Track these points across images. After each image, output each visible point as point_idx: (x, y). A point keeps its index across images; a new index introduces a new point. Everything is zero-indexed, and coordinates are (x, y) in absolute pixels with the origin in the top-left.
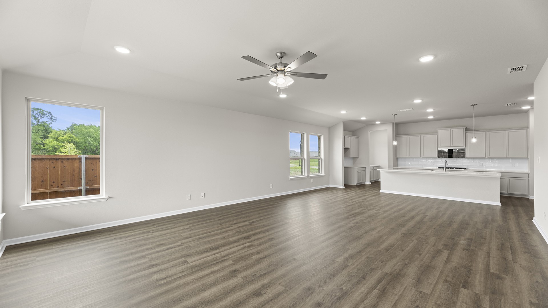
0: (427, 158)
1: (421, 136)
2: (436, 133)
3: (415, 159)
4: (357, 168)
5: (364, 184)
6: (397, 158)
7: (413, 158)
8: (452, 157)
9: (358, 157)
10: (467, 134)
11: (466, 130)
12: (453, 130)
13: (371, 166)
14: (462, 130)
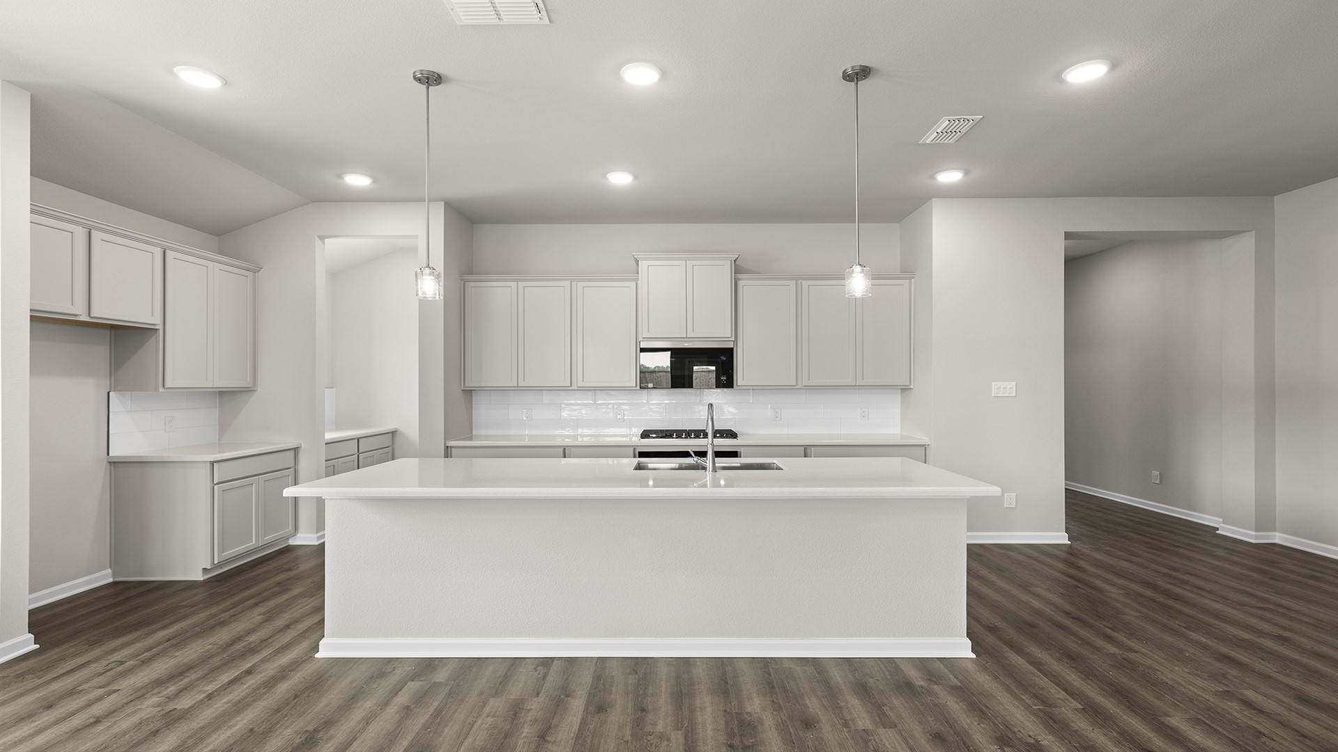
0: (595, 390)
1: (574, 283)
2: (633, 273)
3: (547, 397)
4: (212, 463)
5: (289, 549)
6: (469, 393)
7: (539, 390)
8: (691, 386)
9: (247, 391)
10: (741, 283)
11: (738, 270)
12: (694, 263)
13: (329, 436)
14: (726, 270)
